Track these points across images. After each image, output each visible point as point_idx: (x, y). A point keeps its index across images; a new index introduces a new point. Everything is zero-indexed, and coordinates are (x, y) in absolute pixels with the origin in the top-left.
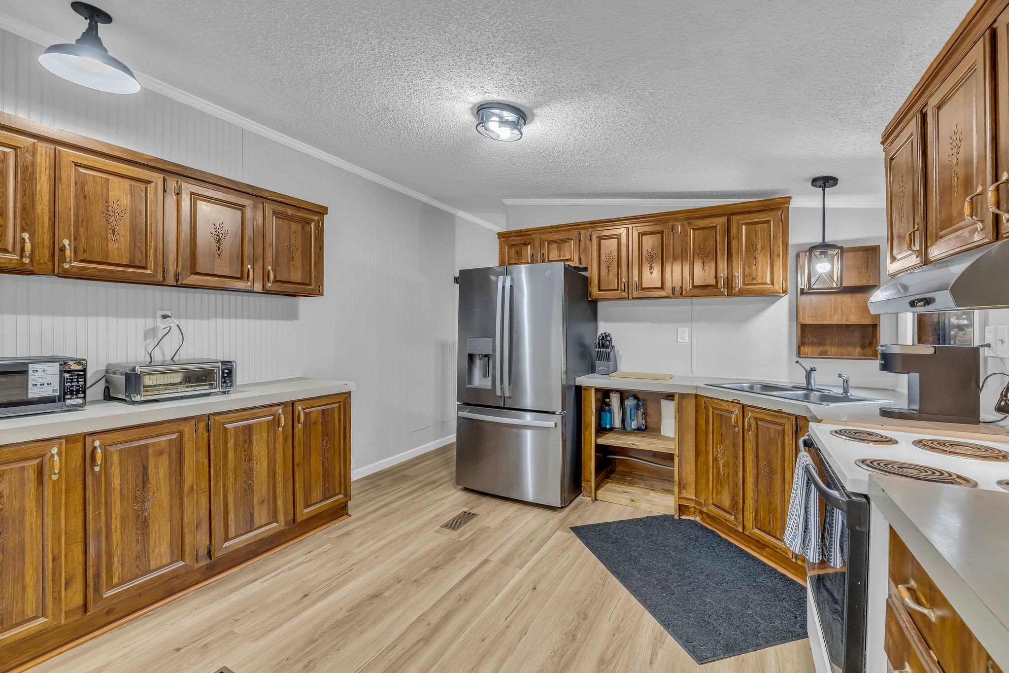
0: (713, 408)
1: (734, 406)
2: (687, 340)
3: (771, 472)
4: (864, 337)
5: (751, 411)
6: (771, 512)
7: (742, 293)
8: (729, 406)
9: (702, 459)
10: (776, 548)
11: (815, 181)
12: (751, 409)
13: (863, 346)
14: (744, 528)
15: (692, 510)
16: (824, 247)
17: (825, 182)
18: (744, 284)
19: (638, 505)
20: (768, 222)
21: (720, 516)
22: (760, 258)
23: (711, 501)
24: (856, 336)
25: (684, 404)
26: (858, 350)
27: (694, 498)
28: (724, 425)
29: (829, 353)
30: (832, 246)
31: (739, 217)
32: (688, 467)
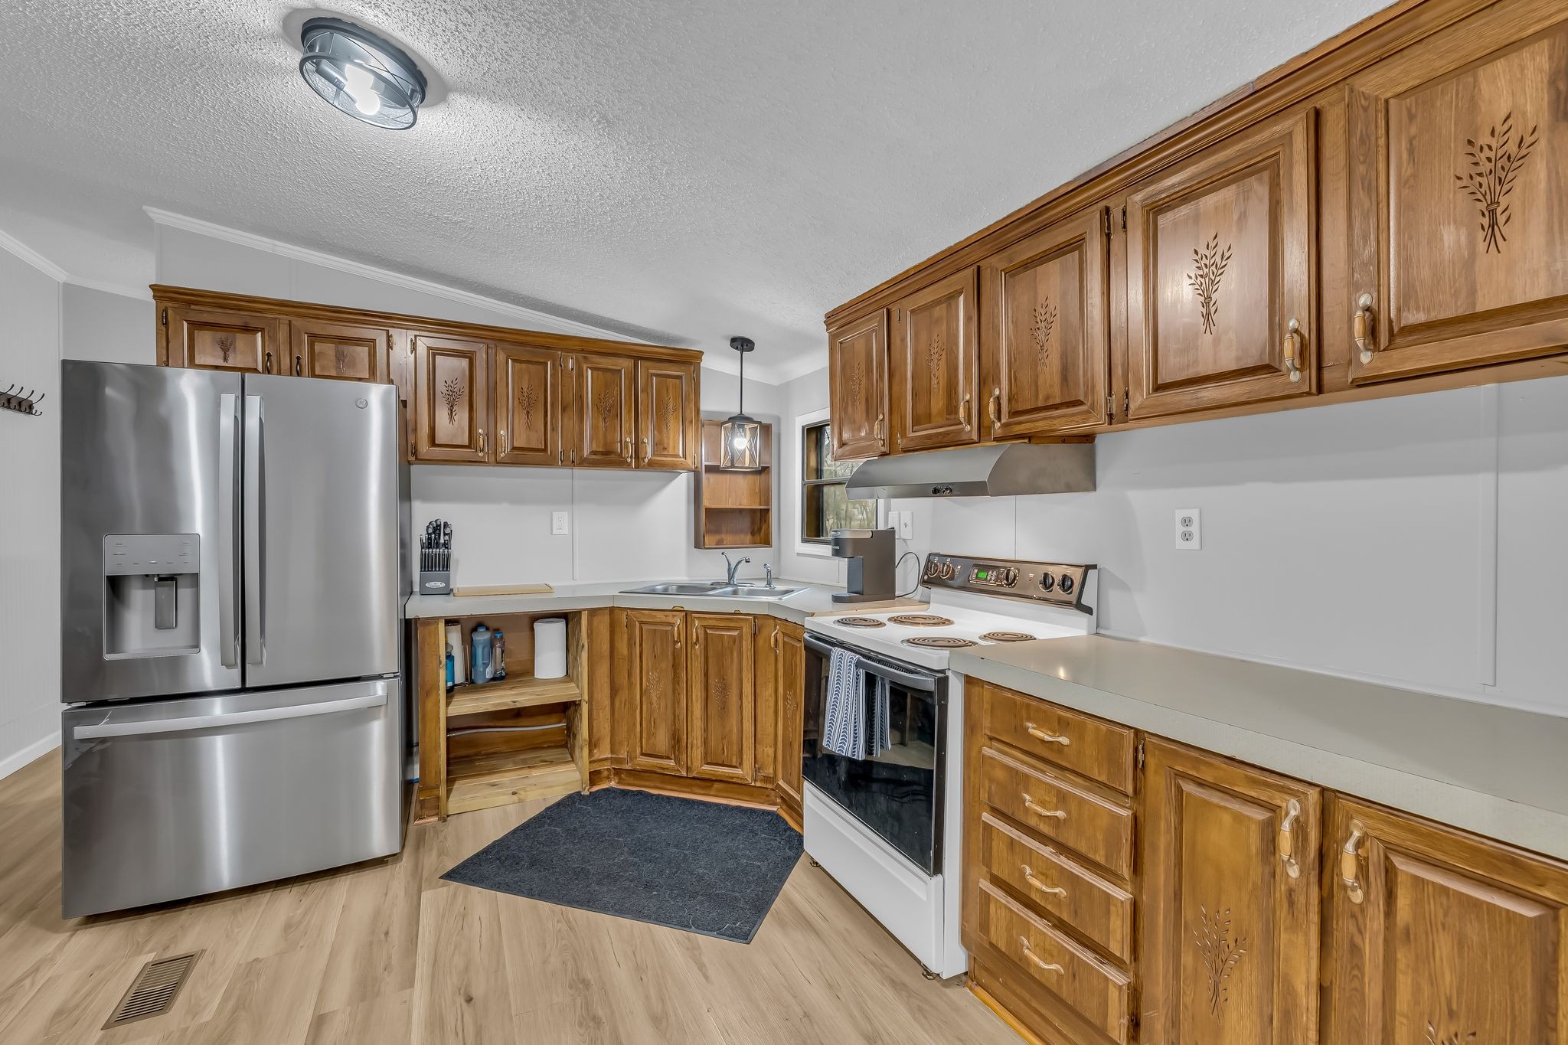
0: (641, 623)
1: (674, 616)
2: (566, 531)
3: (724, 689)
4: (753, 523)
5: (698, 618)
6: (725, 737)
7: (652, 465)
8: (666, 616)
9: (623, 695)
10: (732, 778)
11: (734, 340)
12: (698, 615)
13: (753, 534)
14: (688, 769)
15: (606, 773)
16: (740, 420)
17: (743, 344)
18: (654, 454)
19: (522, 797)
20: (679, 377)
21: (653, 766)
22: (672, 425)
23: (638, 751)
24: (745, 523)
25: (595, 623)
26: (749, 537)
27: (610, 756)
28: (659, 644)
29: (725, 542)
30: (749, 420)
31: (648, 364)
32: (601, 714)
